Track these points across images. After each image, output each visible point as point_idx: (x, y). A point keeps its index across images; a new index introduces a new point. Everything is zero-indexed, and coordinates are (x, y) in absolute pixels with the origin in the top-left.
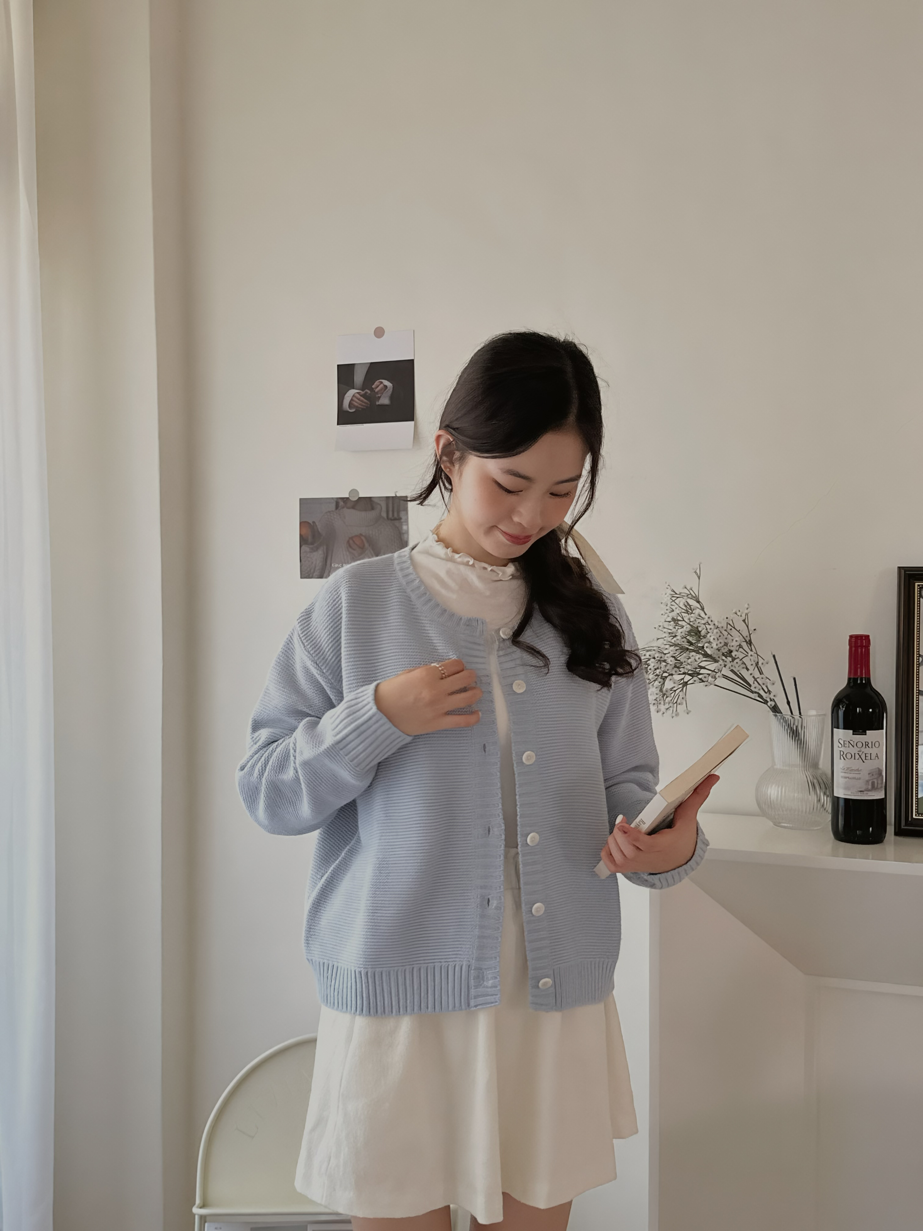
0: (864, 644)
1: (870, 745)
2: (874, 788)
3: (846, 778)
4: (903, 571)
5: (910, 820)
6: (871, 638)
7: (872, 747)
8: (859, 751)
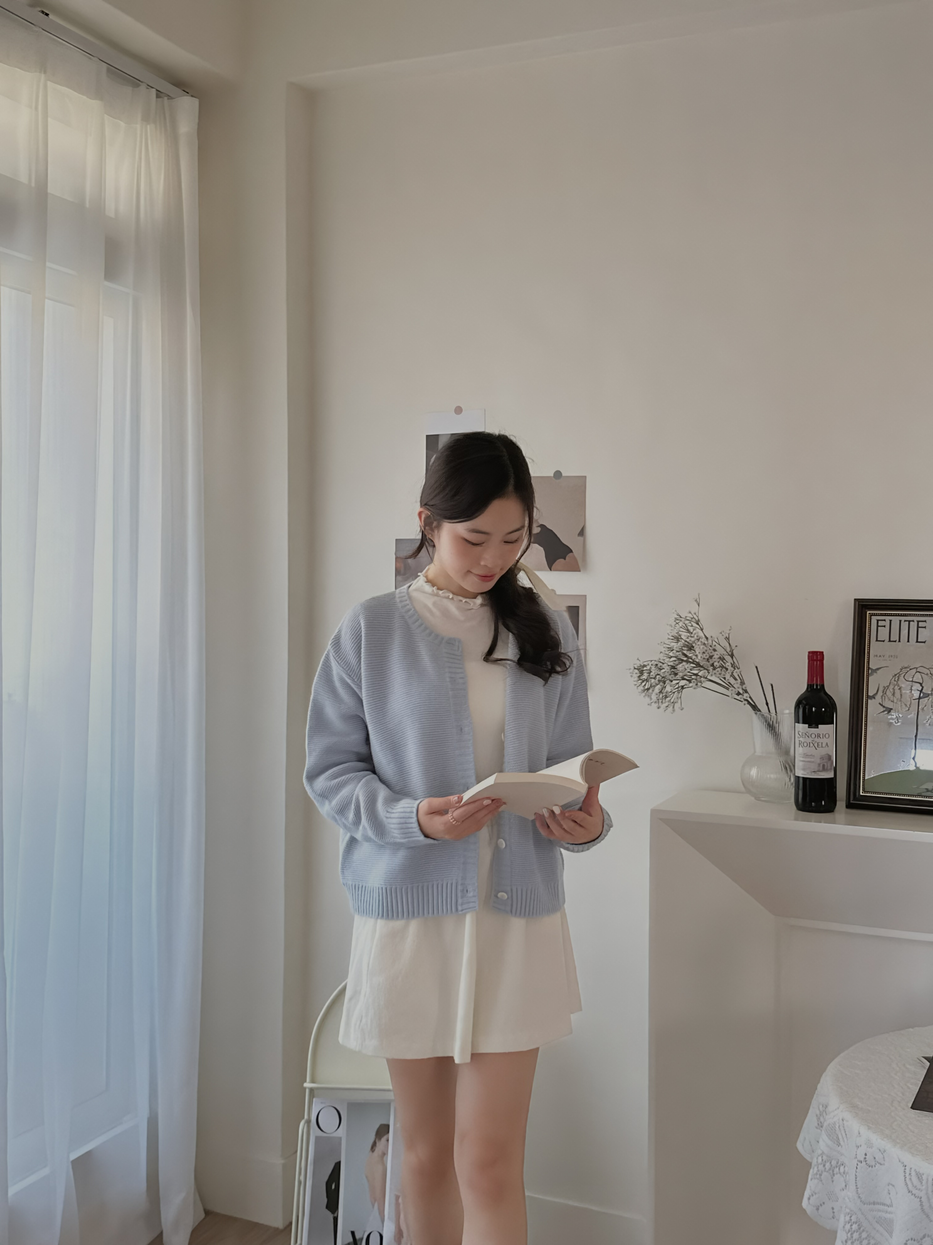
0: (819, 659)
1: (821, 736)
2: (824, 769)
3: (803, 761)
4: (857, 602)
5: (857, 796)
6: (824, 653)
7: (823, 738)
8: (813, 741)
